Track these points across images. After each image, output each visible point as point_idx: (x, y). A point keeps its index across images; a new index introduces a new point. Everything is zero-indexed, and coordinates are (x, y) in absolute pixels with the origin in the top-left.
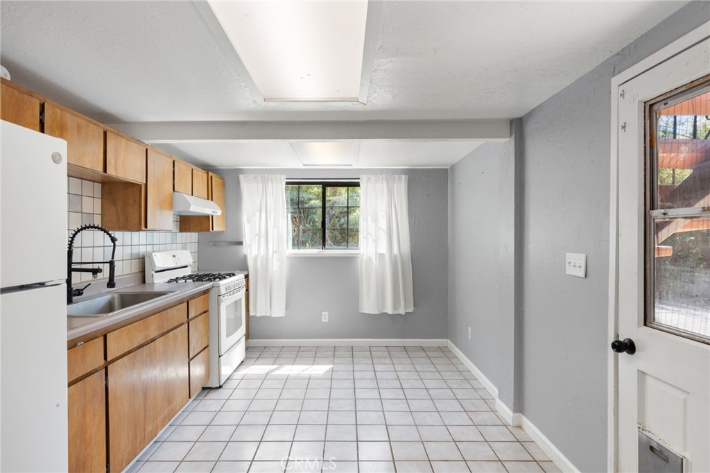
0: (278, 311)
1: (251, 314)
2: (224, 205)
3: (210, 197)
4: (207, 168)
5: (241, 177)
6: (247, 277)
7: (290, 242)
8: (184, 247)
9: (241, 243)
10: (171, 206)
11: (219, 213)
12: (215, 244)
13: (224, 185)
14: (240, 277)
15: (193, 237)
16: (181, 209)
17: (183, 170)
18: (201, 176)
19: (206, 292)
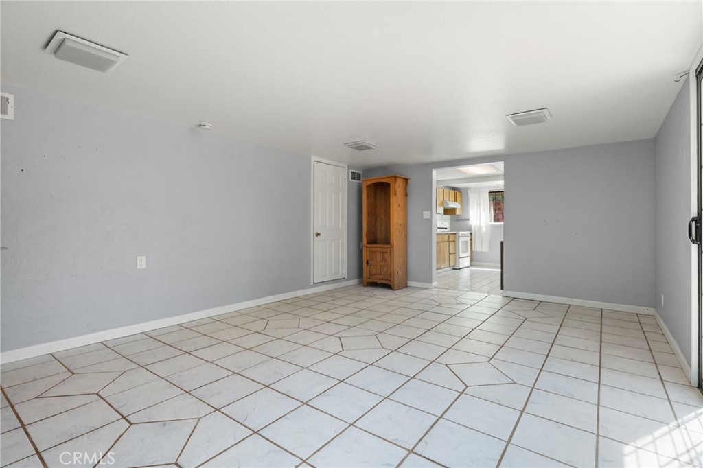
0: (485, 249)
1: (473, 250)
2: (462, 203)
3: (456, 201)
4: (454, 189)
5: (469, 191)
6: (471, 234)
7: (493, 220)
8: (446, 220)
9: (468, 220)
10: (443, 205)
11: (459, 207)
12: (458, 220)
13: (461, 195)
14: (468, 233)
15: (448, 217)
16: (446, 206)
17: (447, 191)
18: (452, 193)
19: (455, 234)
